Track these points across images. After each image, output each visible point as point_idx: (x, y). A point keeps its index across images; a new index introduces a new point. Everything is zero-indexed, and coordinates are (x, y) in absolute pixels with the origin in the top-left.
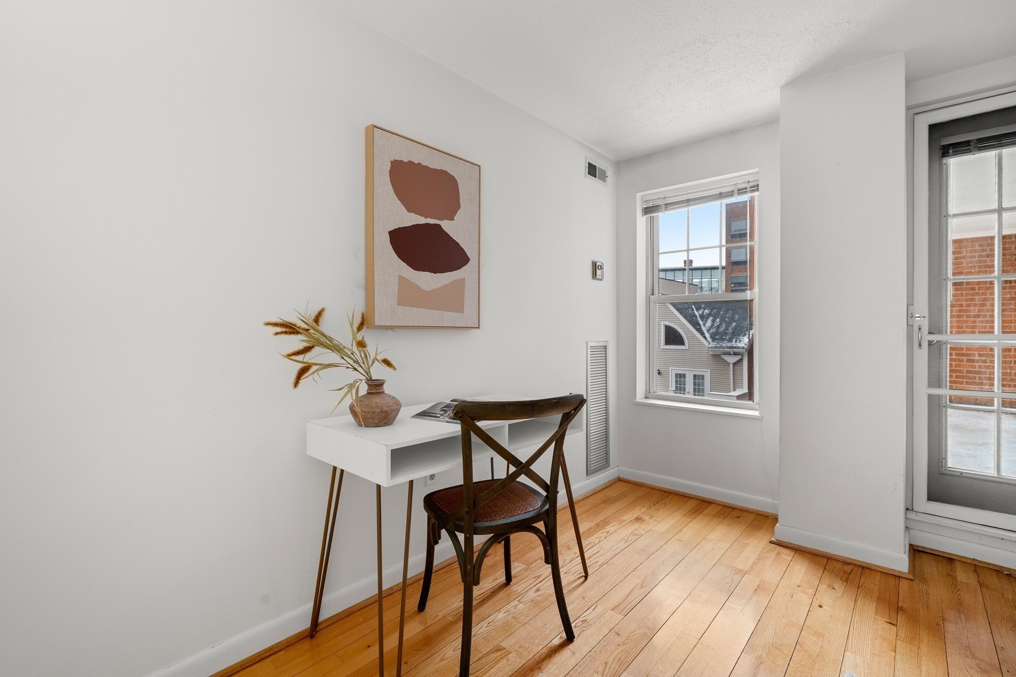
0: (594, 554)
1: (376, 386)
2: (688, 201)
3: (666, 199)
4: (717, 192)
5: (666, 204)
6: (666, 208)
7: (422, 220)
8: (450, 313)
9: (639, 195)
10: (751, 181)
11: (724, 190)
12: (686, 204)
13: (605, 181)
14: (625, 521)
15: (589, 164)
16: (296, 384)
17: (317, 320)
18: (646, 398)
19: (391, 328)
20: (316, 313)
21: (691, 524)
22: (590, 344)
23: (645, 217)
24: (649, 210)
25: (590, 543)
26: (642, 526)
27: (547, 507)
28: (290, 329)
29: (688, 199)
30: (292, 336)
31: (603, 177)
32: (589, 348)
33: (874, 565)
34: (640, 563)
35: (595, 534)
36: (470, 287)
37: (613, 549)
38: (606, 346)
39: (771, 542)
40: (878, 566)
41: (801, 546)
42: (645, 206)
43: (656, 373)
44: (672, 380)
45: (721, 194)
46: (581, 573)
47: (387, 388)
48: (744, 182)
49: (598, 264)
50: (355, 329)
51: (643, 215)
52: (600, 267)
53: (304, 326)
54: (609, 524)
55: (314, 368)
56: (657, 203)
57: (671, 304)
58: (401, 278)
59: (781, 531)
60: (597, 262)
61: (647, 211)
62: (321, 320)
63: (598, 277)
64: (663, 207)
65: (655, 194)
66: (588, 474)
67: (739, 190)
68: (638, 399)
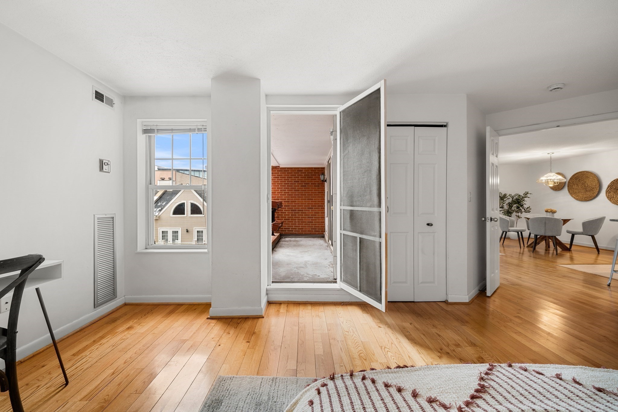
0: (82, 364)
2: (172, 130)
3: (158, 126)
4: (188, 128)
5: (157, 130)
6: (157, 132)
9: (138, 120)
10: (204, 126)
11: (192, 128)
12: (171, 132)
13: (112, 106)
14: (119, 332)
15: (96, 92)
18: (146, 249)
21: (165, 321)
22: (97, 216)
23: (145, 135)
24: (148, 131)
25: (82, 356)
26: (130, 332)
27: (6, 346)
29: (172, 129)
31: (110, 103)
32: (96, 219)
33: (250, 316)
34: (118, 358)
35: (88, 349)
37: (100, 355)
38: (113, 217)
39: (208, 318)
40: (252, 316)
41: (221, 316)
42: (144, 128)
44: (195, 234)
45: (190, 129)
46: (63, 382)
48: (201, 125)
49: (104, 161)
51: (143, 134)
52: (106, 164)
54: (104, 338)
56: (153, 128)
57: (195, 190)
59: (213, 311)
60: (103, 160)
61: (145, 131)
63: (104, 170)
64: (156, 131)
65: (152, 122)
66: (96, 306)
67: (198, 129)
68: (139, 250)
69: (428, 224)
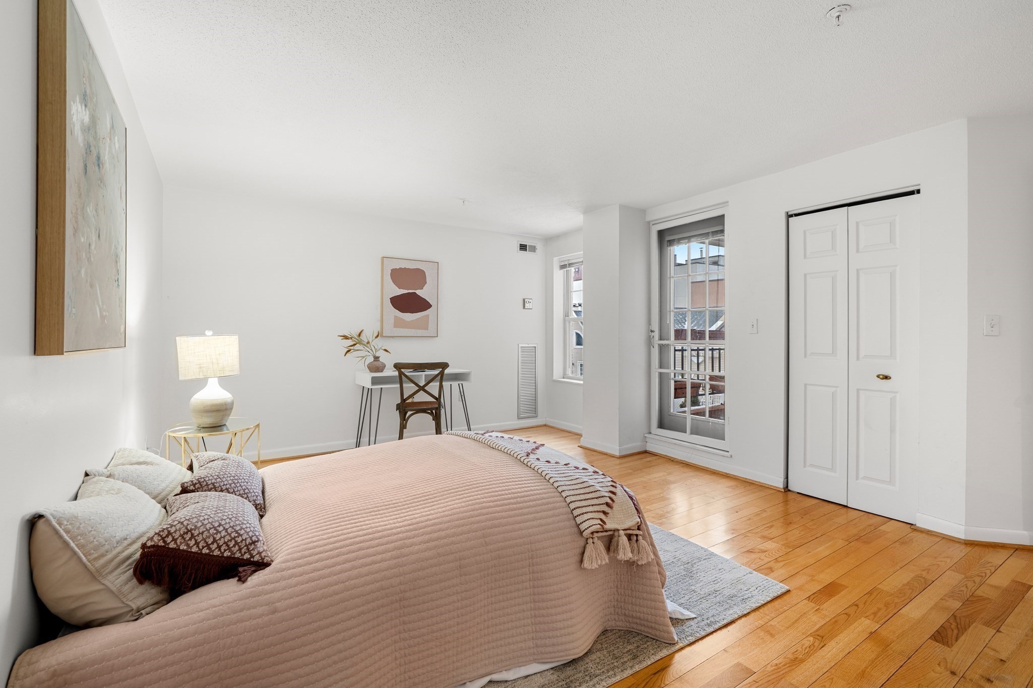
1: (376, 358)
3: (574, 260)
5: (569, 264)
6: (569, 266)
7: (406, 291)
8: (420, 330)
9: (555, 259)
13: (534, 253)
15: (521, 244)
16: (345, 355)
17: (359, 335)
18: (563, 378)
19: (392, 337)
20: (360, 332)
22: (520, 345)
23: (562, 271)
24: (565, 266)
27: (437, 406)
28: (346, 337)
30: (347, 340)
31: (533, 249)
32: (520, 349)
36: (432, 319)
38: (535, 346)
39: (578, 446)
42: (561, 265)
43: (571, 364)
47: (381, 359)
49: (526, 300)
50: (374, 337)
51: (560, 269)
52: (527, 302)
53: (350, 337)
55: (352, 351)
56: (565, 263)
58: (395, 316)
59: (582, 441)
61: (563, 267)
62: (361, 335)
63: (526, 307)
65: (568, 258)
66: (519, 418)
68: (555, 377)
69: (886, 378)
